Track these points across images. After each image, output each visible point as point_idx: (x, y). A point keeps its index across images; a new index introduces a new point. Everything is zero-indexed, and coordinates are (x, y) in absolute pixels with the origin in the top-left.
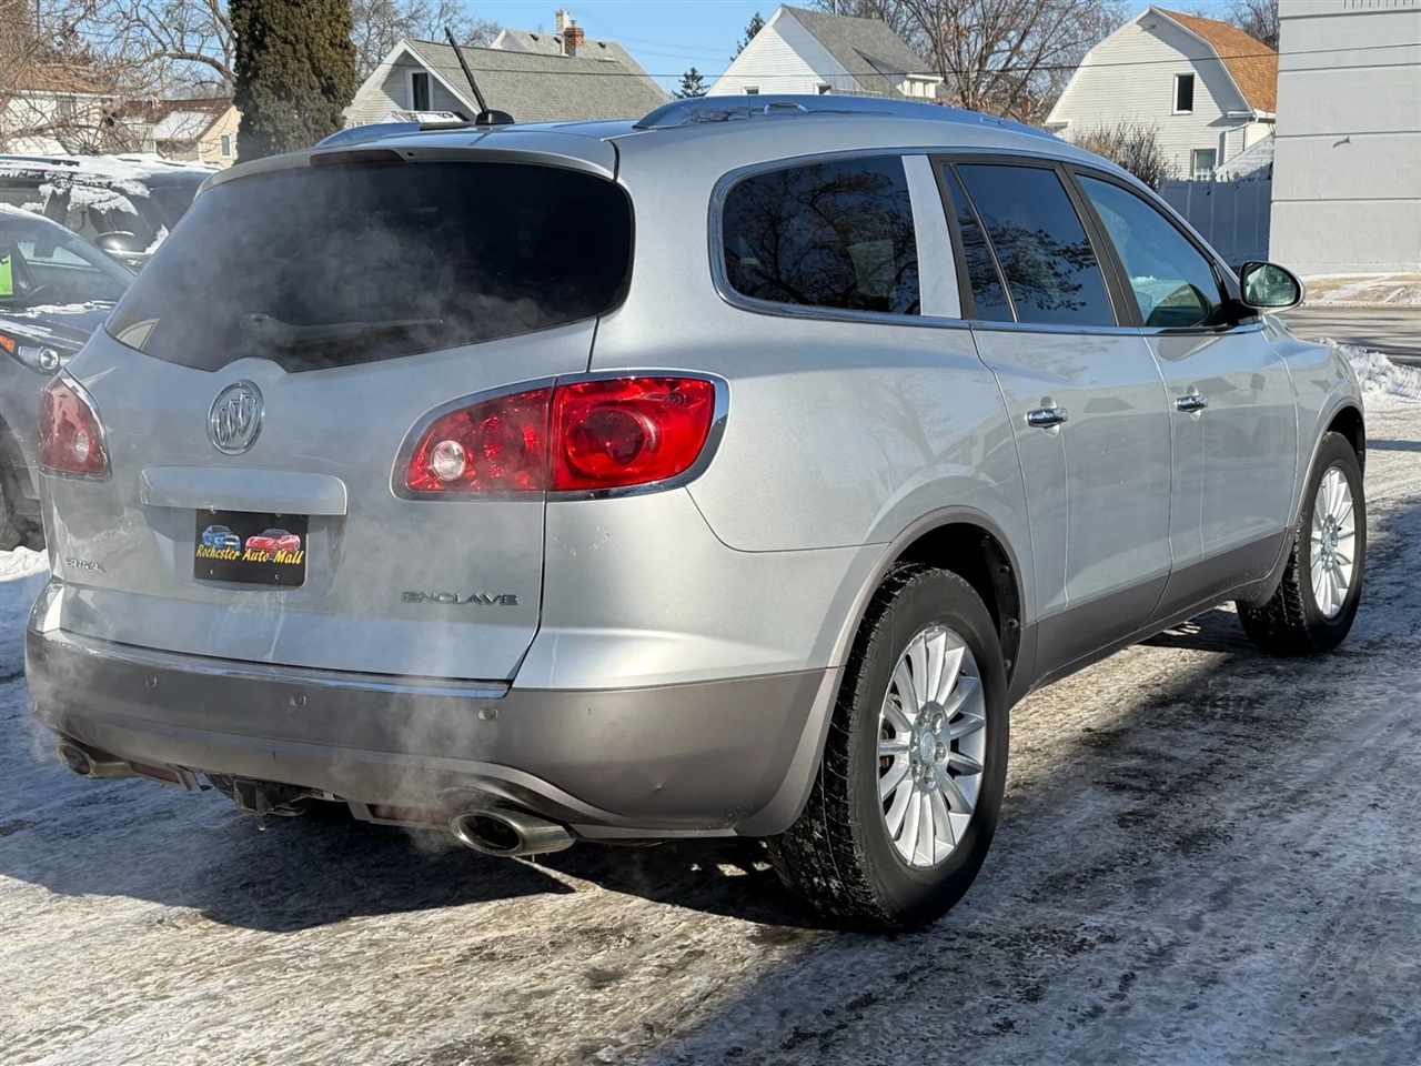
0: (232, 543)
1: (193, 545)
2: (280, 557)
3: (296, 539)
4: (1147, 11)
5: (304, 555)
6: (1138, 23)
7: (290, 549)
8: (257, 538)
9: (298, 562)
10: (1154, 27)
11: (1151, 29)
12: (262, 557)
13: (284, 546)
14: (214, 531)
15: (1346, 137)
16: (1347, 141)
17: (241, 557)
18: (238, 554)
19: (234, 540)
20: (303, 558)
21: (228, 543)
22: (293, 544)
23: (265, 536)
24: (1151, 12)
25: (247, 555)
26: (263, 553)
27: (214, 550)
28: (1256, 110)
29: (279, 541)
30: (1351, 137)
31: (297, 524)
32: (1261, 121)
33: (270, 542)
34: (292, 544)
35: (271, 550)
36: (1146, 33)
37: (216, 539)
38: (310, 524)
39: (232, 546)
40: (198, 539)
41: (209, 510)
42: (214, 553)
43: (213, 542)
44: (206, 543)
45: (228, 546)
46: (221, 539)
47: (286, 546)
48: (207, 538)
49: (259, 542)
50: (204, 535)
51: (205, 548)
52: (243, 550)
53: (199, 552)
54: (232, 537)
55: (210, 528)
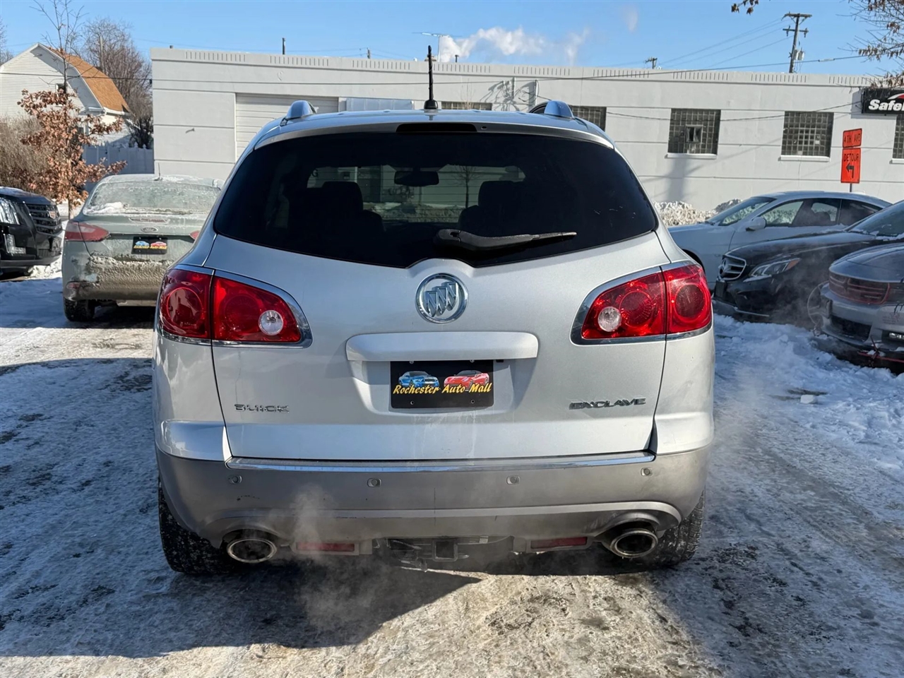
0: (432, 383)
1: (388, 387)
2: (474, 389)
3: (486, 376)
4: (37, 46)
5: (492, 386)
6: (31, 52)
7: (481, 383)
8: (453, 378)
9: (488, 390)
10: (41, 55)
11: (40, 56)
12: (460, 389)
13: (476, 381)
14: (412, 375)
15: (192, 128)
16: (193, 130)
17: (440, 391)
18: (437, 389)
19: (433, 380)
20: (492, 387)
21: (427, 383)
22: (484, 379)
23: (460, 375)
24: (39, 46)
25: (446, 389)
26: (460, 387)
28: (105, 108)
29: (473, 378)
30: (195, 128)
31: (486, 366)
32: (108, 114)
33: (466, 379)
34: (482, 380)
35: (467, 384)
36: (37, 58)
37: (414, 381)
38: (495, 365)
39: (431, 385)
40: (394, 382)
41: (408, 362)
42: (412, 390)
43: (411, 383)
44: (404, 384)
45: (427, 385)
46: (420, 380)
47: (479, 381)
48: (404, 380)
49: (456, 380)
50: (401, 378)
51: (402, 387)
52: (442, 386)
53: (396, 390)
54: (431, 378)
55: (408, 374)
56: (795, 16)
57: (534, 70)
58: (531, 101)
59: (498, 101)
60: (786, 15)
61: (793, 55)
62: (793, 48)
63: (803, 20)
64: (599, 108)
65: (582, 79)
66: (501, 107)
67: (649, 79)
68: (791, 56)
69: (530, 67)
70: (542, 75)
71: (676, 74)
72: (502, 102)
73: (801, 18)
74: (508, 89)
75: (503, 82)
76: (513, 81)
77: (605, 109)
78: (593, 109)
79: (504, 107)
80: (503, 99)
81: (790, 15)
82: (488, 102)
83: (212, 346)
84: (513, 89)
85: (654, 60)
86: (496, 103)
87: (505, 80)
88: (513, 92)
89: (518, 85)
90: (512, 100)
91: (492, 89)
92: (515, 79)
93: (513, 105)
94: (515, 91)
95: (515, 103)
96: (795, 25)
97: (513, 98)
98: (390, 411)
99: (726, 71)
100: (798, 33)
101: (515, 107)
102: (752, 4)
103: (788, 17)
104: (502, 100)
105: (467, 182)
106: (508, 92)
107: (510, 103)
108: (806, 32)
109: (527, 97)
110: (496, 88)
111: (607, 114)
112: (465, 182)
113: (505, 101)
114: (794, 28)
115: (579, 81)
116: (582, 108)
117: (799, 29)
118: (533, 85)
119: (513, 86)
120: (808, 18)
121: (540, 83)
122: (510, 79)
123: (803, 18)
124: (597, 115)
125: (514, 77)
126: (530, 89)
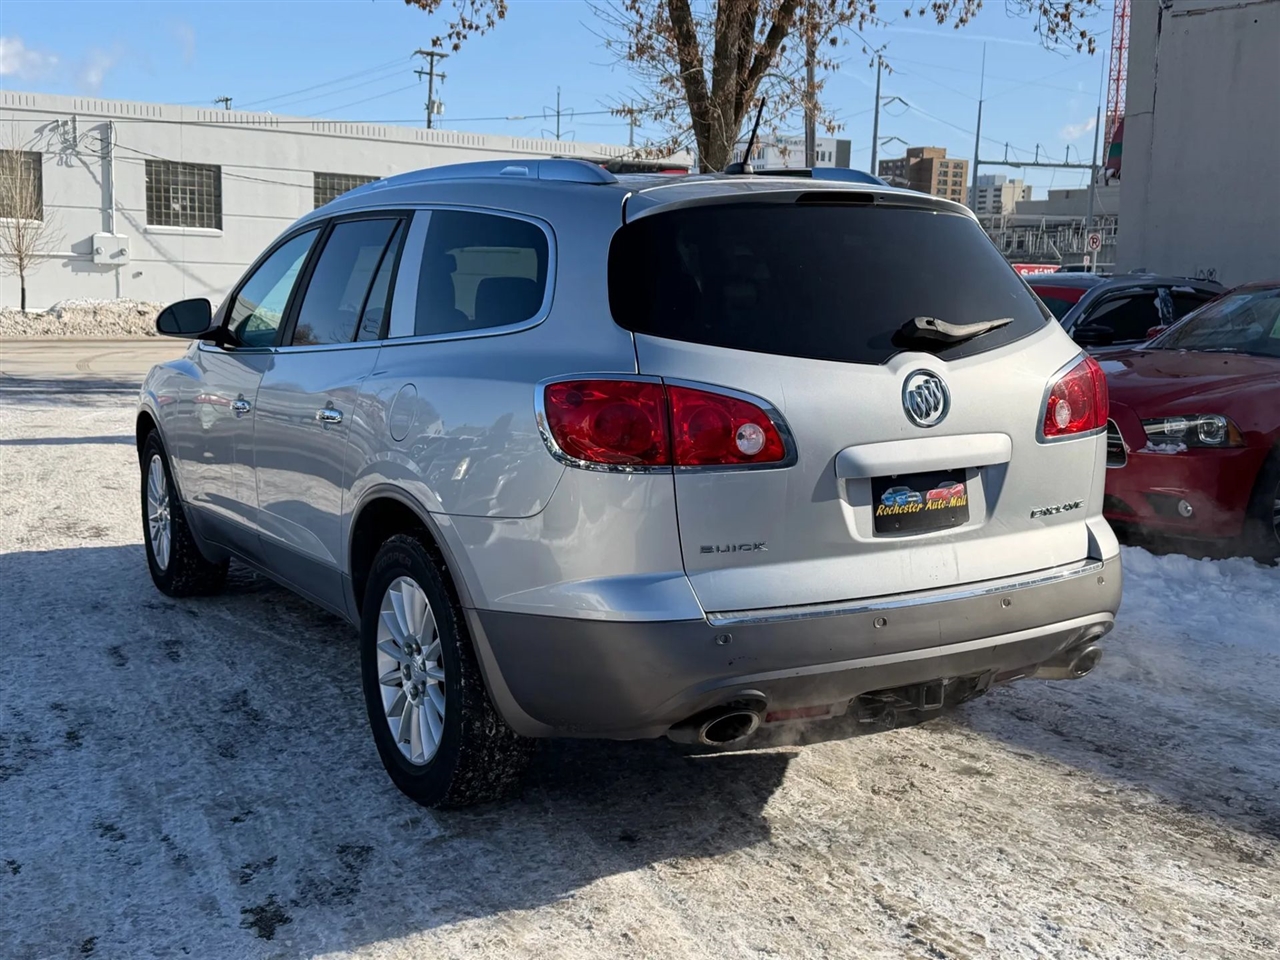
0: (915, 499)
1: (869, 509)
14: (895, 492)
18: (921, 506)
19: (916, 496)
21: (910, 499)
25: (929, 505)
27: (897, 508)
31: (959, 475)
34: (958, 492)
37: (897, 498)
38: (967, 475)
39: (914, 501)
40: (877, 502)
41: (890, 477)
42: (897, 510)
43: (895, 501)
44: (887, 503)
45: (910, 502)
46: (904, 497)
47: (956, 493)
48: (887, 499)
49: (937, 494)
50: (883, 497)
51: (886, 507)
52: (925, 504)
53: (879, 511)
54: (913, 494)
55: (890, 490)
56: (428, 54)
57: (105, 106)
58: (105, 151)
59: (51, 150)
60: (416, 52)
61: (430, 106)
62: (430, 97)
63: (438, 61)
64: (210, 166)
65: (181, 123)
66: (58, 158)
67: (279, 129)
68: (428, 108)
69: (99, 102)
70: (118, 114)
71: (316, 125)
72: (58, 152)
73: (436, 58)
74: (66, 133)
75: (57, 121)
76: (74, 121)
77: (218, 168)
78: (201, 167)
79: (61, 158)
80: (60, 146)
81: (421, 52)
82: (34, 150)
83: (673, 474)
84: (74, 132)
85: (227, 100)
86: (47, 152)
87: (61, 119)
88: (75, 138)
89: (81, 128)
90: (74, 149)
91: (40, 131)
92: (77, 118)
93: (76, 156)
94: (78, 135)
95: (78, 153)
96: (429, 66)
97: (76, 146)
98: (875, 536)
99: (382, 126)
100: (434, 77)
101: (80, 160)
102: (459, 39)
103: (418, 55)
104: (57, 148)
105: (21, 271)
106: (66, 137)
107: (71, 154)
108: (443, 76)
109: (98, 146)
110: (47, 129)
111: (223, 176)
112: (18, 270)
113: (64, 150)
114: (428, 71)
115: (179, 125)
116: (185, 165)
117: (435, 72)
118: (106, 129)
119: (75, 129)
120: (445, 59)
121: (117, 126)
122: (70, 117)
123: (438, 57)
124: (209, 177)
125: (75, 114)
126: (101, 133)
